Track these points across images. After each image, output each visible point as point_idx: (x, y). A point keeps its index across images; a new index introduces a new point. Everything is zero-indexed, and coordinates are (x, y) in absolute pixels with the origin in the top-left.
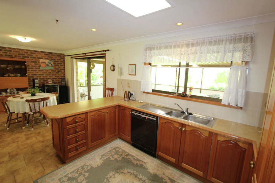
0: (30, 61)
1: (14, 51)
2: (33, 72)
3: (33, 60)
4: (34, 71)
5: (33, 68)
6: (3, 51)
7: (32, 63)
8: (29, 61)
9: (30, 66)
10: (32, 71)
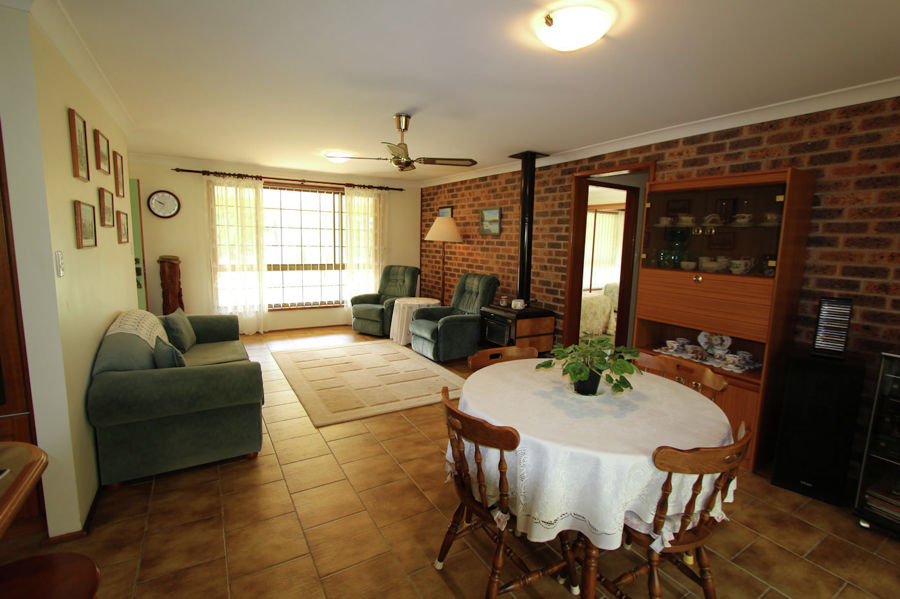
0: (854, 178)
1: (771, 140)
2: (854, 250)
3: (874, 167)
4: (864, 243)
5: (863, 228)
6: (728, 151)
7: (861, 194)
8: (848, 183)
9: (847, 208)
10: (849, 243)
